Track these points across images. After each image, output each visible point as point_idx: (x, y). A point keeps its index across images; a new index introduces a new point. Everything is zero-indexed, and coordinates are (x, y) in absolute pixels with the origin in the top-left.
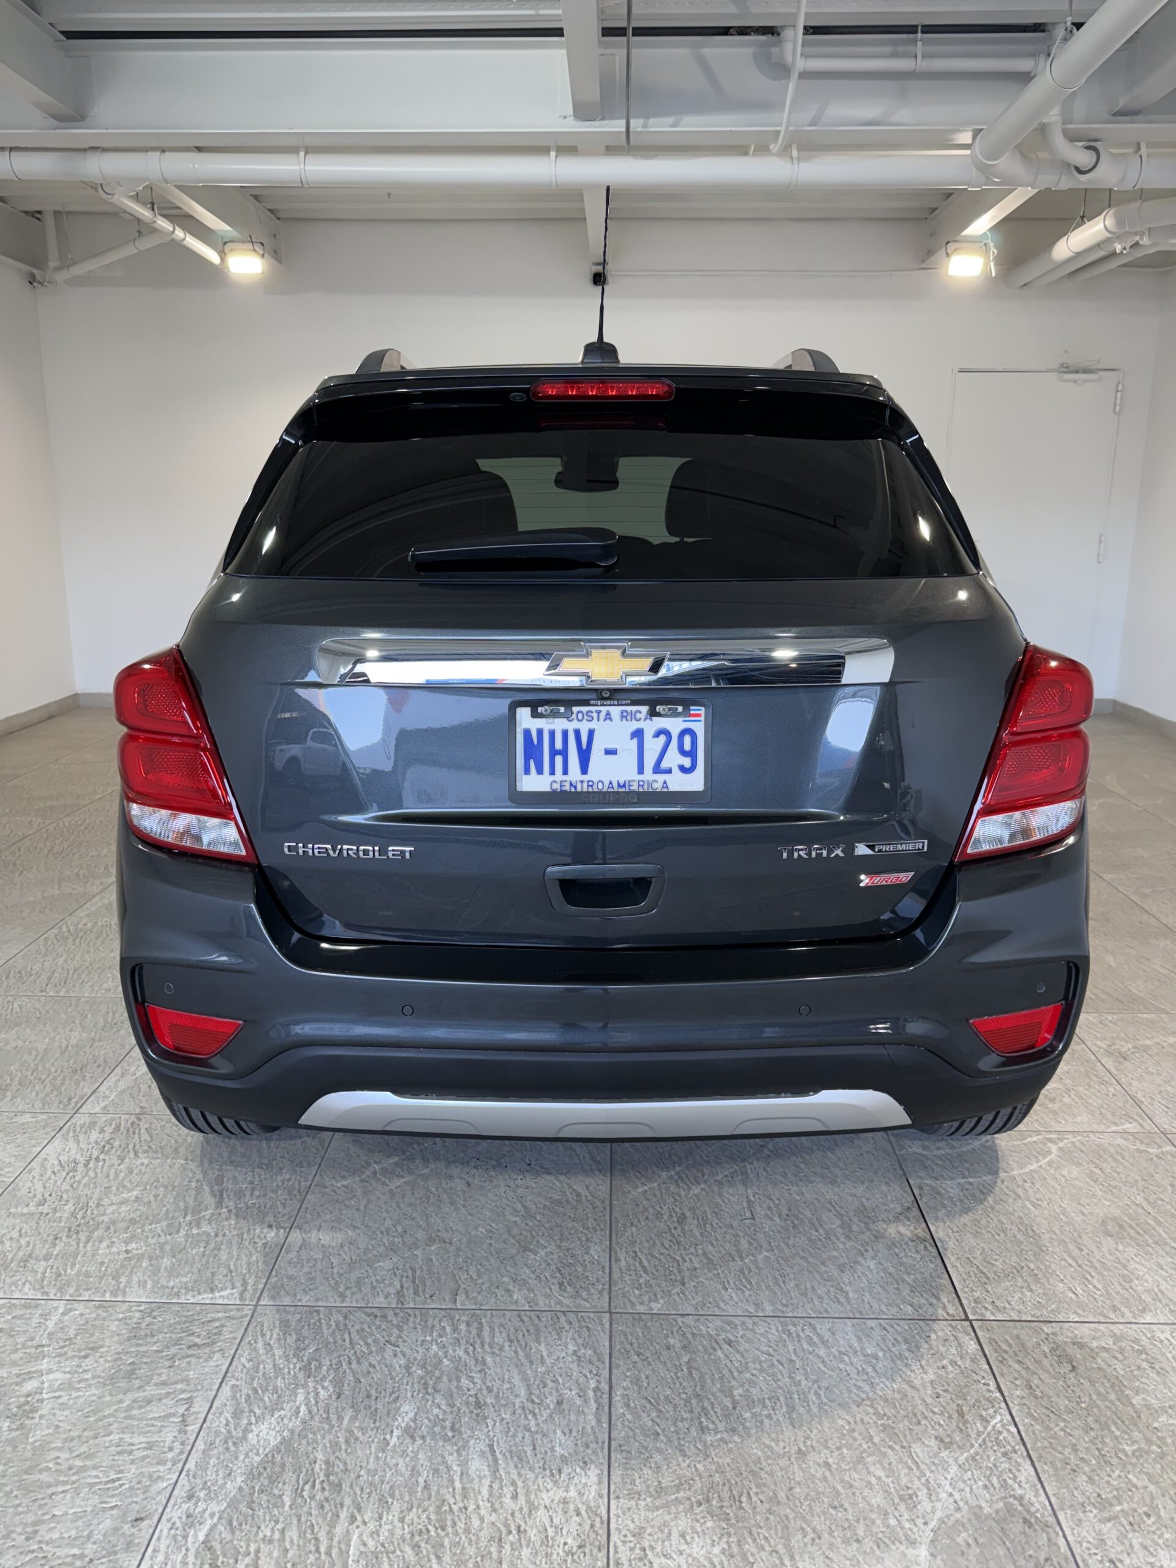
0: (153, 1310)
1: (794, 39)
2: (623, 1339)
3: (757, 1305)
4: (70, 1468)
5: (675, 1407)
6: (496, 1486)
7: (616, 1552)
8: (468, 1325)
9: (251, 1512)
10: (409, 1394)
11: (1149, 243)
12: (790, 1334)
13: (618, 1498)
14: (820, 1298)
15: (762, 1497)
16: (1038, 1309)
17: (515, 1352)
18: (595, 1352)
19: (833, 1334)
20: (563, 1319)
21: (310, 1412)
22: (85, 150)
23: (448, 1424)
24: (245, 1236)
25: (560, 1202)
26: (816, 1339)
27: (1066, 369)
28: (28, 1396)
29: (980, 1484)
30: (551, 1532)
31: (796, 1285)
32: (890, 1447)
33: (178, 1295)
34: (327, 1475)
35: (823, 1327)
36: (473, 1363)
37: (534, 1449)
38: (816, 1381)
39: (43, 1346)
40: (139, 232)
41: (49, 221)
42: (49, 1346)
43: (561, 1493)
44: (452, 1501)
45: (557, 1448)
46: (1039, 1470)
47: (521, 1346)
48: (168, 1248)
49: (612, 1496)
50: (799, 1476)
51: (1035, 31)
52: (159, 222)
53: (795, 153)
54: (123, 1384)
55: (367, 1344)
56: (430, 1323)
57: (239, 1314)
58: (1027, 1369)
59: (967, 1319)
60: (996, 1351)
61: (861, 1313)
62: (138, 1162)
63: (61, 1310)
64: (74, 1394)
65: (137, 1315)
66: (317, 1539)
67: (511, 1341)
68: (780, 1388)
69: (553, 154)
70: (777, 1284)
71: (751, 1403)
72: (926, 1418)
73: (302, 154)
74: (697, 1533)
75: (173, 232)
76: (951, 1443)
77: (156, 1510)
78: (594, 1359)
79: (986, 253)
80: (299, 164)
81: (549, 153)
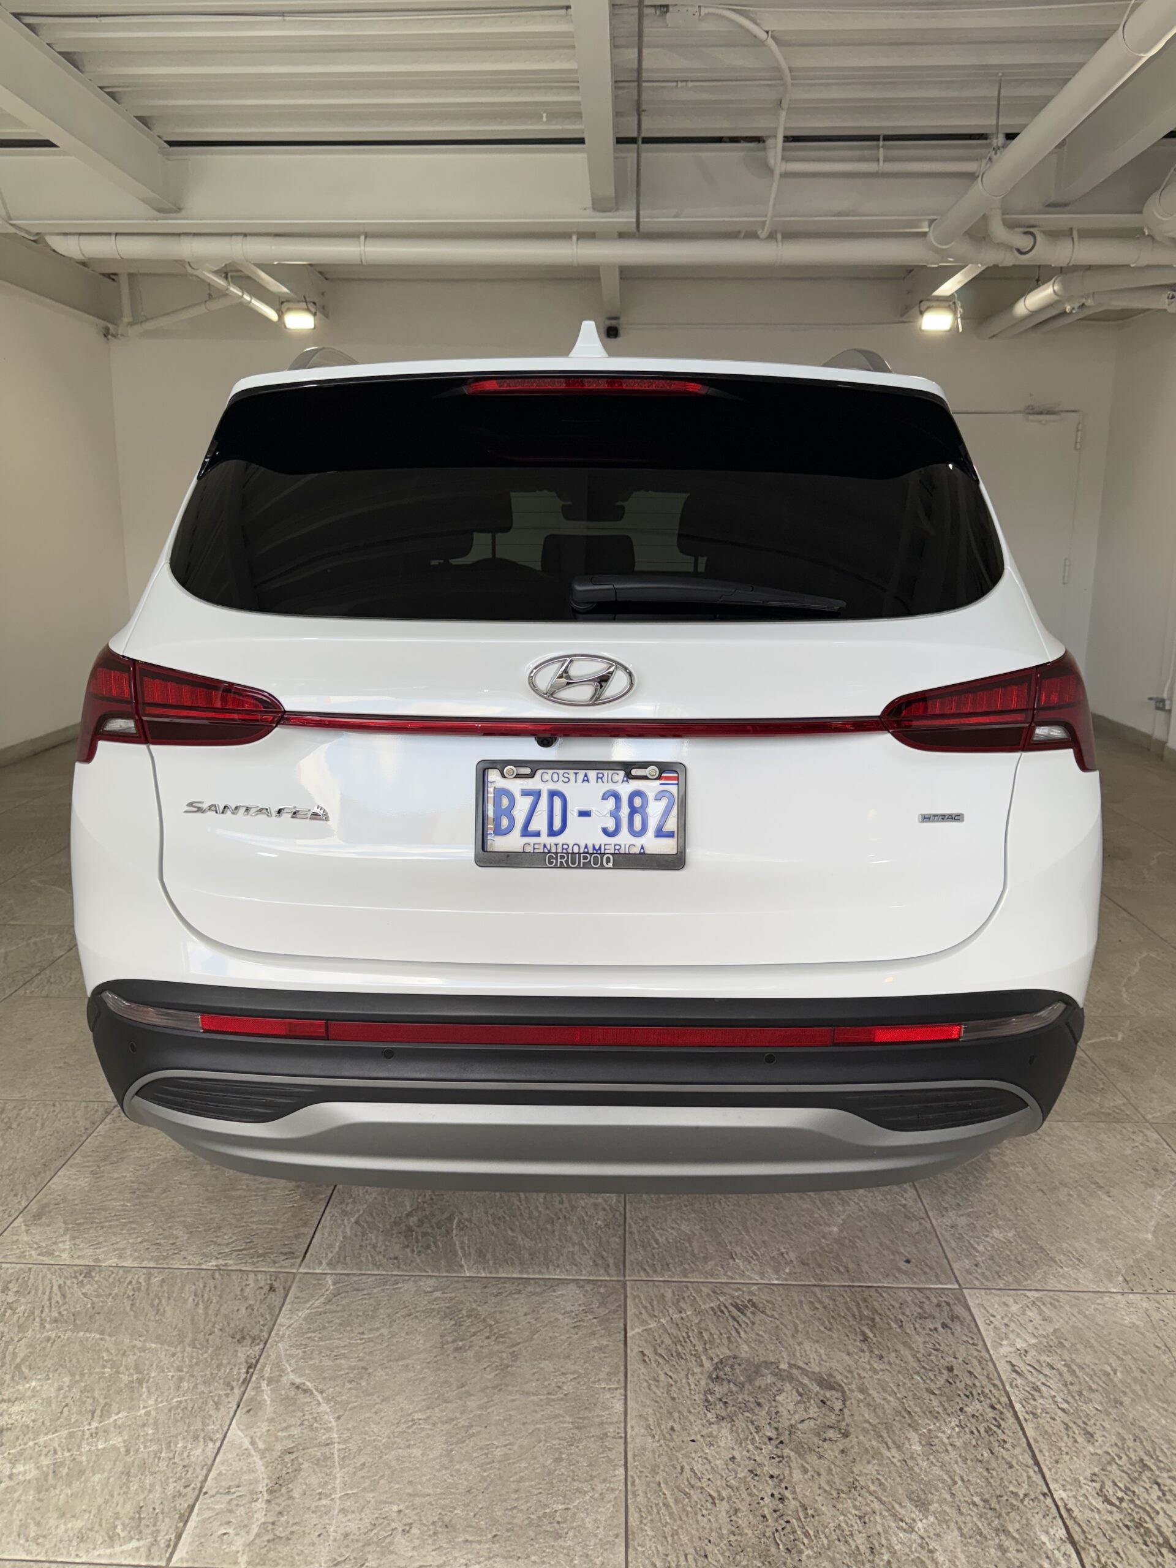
1: (776, 146)
7: (630, 1228)
11: (1093, 304)
22: (179, 235)
27: (1033, 411)
30: (586, 1218)
40: (210, 295)
41: (124, 281)
51: (978, 139)
52: (232, 289)
53: (779, 236)
69: (574, 237)
73: (362, 238)
74: (684, 1219)
75: (242, 297)
79: (955, 312)
80: (360, 246)
81: (571, 237)
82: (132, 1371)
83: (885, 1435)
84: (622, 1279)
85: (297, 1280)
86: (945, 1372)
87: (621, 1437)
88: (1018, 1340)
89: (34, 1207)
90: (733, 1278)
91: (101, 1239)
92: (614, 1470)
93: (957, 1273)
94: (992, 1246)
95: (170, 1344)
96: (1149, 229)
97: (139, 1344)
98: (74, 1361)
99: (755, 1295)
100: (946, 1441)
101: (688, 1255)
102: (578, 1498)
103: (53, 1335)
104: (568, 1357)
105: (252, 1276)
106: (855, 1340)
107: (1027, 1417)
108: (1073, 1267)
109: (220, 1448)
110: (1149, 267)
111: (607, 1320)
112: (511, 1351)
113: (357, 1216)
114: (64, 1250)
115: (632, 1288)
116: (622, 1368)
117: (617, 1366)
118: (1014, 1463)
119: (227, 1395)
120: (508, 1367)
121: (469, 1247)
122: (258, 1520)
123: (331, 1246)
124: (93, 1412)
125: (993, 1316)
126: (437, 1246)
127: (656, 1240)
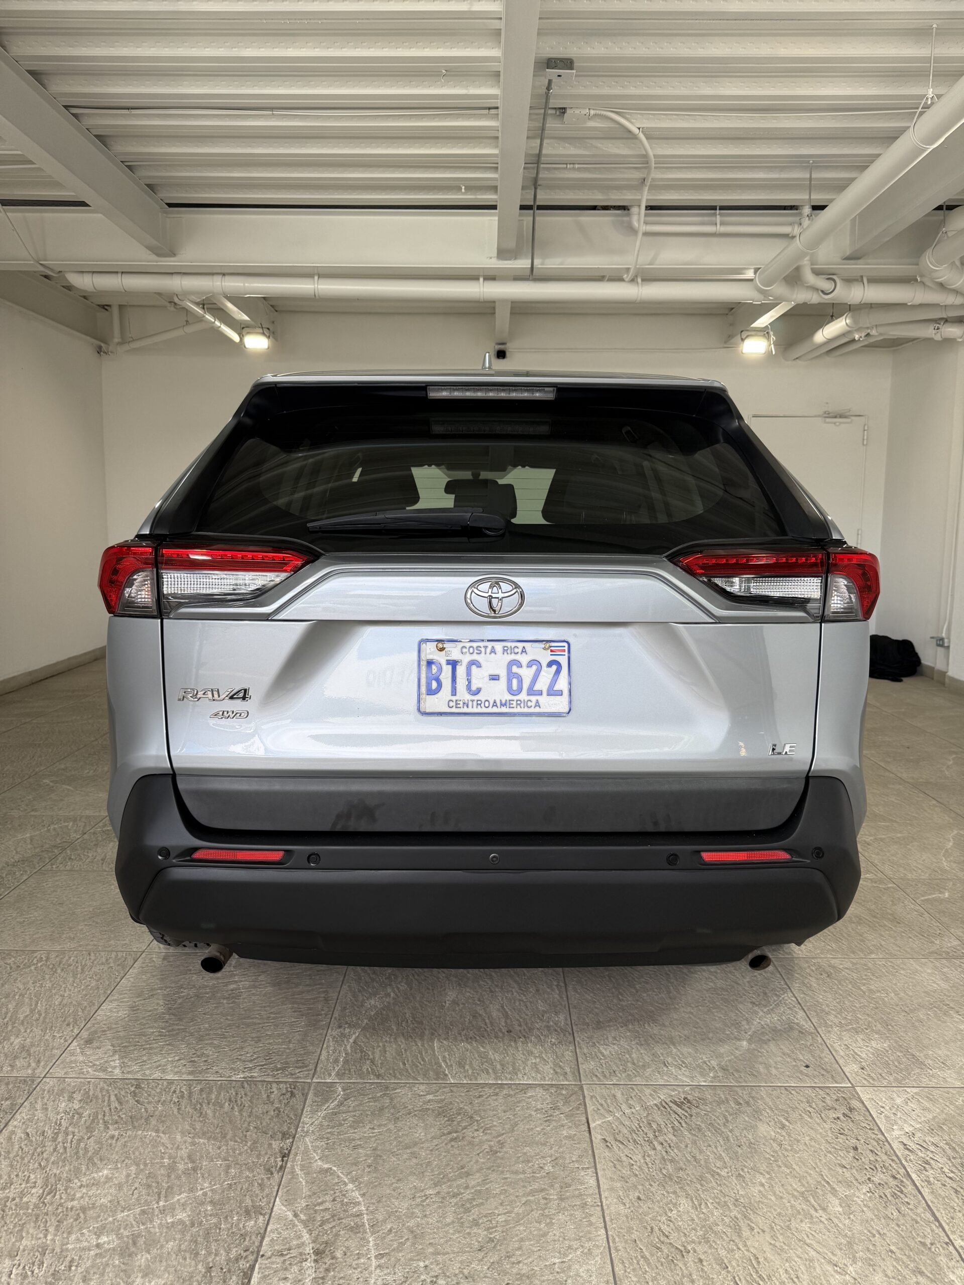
1: (639, 213)
4: (268, 1017)
5: (603, 991)
7: (579, 1044)
10: (451, 988)
11: (876, 334)
13: (576, 1025)
15: (656, 1024)
16: (810, 954)
22: (172, 274)
23: (476, 999)
27: (829, 415)
28: (232, 990)
29: (776, 1019)
30: (542, 1037)
32: (725, 1006)
34: (414, 1018)
37: (527, 1008)
39: (232, 971)
40: (187, 321)
41: (115, 311)
42: (236, 970)
44: (485, 1026)
45: (540, 1008)
46: (808, 1015)
49: (573, 1024)
50: (676, 1017)
51: (791, 209)
52: (207, 316)
53: (639, 280)
60: (785, 970)
66: (415, 1041)
69: (481, 279)
73: (316, 278)
74: (622, 1037)
75: (215, 323)
76: (759, 1004)
77: (323, 1031)
79: (768, 339)
80: (312, 284)
81: (478, 279)
82: (186, 1161)
83: (812, 1201)
84: (579, 1083)
85: (312, 1088)
86: (852, 1151)
87: (598, 1206)
88: (905, 1125)
89: (85, 1034)
90: (668, 1081)
91: (145, 1058)
92: (597, 1231)
93: (847, 1074)
94: (873, 1054)
95: (215, 1139)
96: (921, 276)
97: (189, 1140)
98: (137, 1153)
99: (689, 1094)
100: (860, 1202)
101: (629, 1065)
102: (570, 1253)
103: (116, 1133)
104: (544, 1144)
105: (274, 1085)
106: (775, 1128)
107: (923, 1184)
108: (940, 1069)
109: (269, 1220)
110: (921, 306)
111: (572, 1115)
112: (497, 1140)
113: (354, 1037)
114: (115, 1067)
115: (588, 1090)
116: (590, 1152)
117: (586, 1151)
118: (919, 1219)
119: (269, 1178)
120: (497, 1153)
121: (450, 1060)
122: (309, 1275)
123: (336, 1061)
124: (159, 1194)
125: (883, 1107)
126: (423, 1060)
127: (601, 1053)
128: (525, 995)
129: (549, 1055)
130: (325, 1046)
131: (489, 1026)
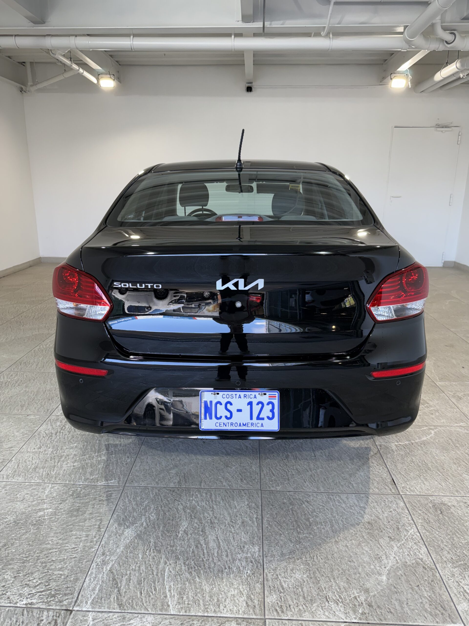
0: (85, 487)
2: (266, 500)
3: (318, 488)
4: (57, 543)
5: (287, 524)
6: (220, 552)
7: (267, 576)
8: (206, 494)
9: (127, 560)
10: (185, 519)
12: (331, 499)
13: (266, 557)
14: (342, 486)
15: (322, 557)
16: (427, 491)
17: (225, 504)
18: (256, 504)
19: (348, 499)
20: (243, 492)
21: (147, 525)
22: (45, 36)
23: (200, 529)
24: (119, 461)
25: (239, 449)
26: (341, 501)
27: (438, 126)
28: (40, 517)
29: (406, 554)
30: (241, 568)
31: (333, 481)
32: (371, 540)
33: (94, 482)
34: (155, 547)
35: (344, 497)
36: (209, 508)
37: (234, 539)
38: (341, 516)
39: (44, 500)
40: (65, 70)
41: (28, 66)
42: (46, 499)
43: (245, 555)
44: (203, 557)
45: (243, 539)
46: (429, 549)
47: (227, 502)
48: (89, 465)
49: (264, 556)
50: (336, 550)
52: (73, 66)
53: (331, 36)
54: (75, 513)
55: (168, 500)
56: (191, 493)
57: (118, 489)
58: (423, 512)
59: (399, 494)
60: (411, 506)
61: (358, 492)
62: (76, 433)
63: (50, 486)
64: (57, 517)
65: (79, 489)
66: (152, 570)
67: (223, 500)
68: (328, 518)
69: (233, 36)
70: (325, 481)
71: (317, 523)
72: (384, 530)
73: (132, 37)
74: (298, 570)
75: (79, 70)
76: (394, 539)
77: (91, 559)
78: (256, 507)
79: (407, 78)
80: (130, 41)
81: (231, 36)
84: (263, 617)
101: (301, 599)
121: (174, 590)
123: (94, 590)
126: (155, 590)
127: (282, 586)
128: (233, 527)
129: (244, 587)
130: (89, 573)
131: (206, 556)
